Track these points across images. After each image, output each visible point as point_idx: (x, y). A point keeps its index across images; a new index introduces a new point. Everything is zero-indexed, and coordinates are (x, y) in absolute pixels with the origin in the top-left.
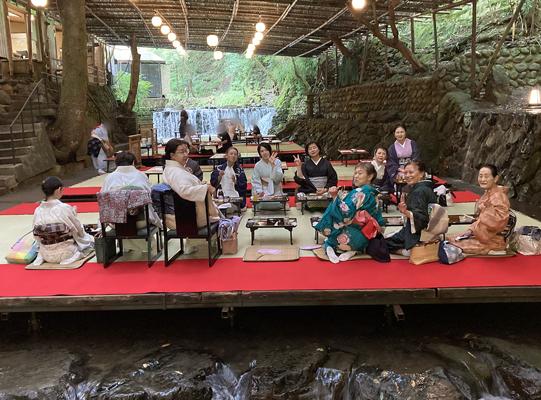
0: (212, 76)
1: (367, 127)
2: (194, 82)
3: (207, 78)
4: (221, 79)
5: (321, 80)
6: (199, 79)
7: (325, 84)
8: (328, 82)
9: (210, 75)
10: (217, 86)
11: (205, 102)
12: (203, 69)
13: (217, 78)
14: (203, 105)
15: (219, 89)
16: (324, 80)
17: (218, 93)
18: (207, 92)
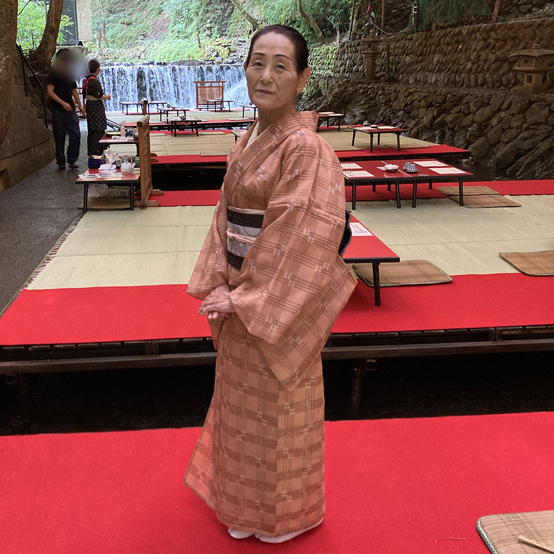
2: (106, 26)
3: (126, 20)
4: (150, 22)
5: (368, 19)
6: (112, 21)
7: (378, 24)
8: (385, 22)
9: (130, 16)
10: (144, 31)
11: (130, 55)
12: (118, 7)
13: (143, 21)
14: (127, 60)
15: (148, 36)
16: (378, 18)
17: (149, 42)
18: (128, 42)
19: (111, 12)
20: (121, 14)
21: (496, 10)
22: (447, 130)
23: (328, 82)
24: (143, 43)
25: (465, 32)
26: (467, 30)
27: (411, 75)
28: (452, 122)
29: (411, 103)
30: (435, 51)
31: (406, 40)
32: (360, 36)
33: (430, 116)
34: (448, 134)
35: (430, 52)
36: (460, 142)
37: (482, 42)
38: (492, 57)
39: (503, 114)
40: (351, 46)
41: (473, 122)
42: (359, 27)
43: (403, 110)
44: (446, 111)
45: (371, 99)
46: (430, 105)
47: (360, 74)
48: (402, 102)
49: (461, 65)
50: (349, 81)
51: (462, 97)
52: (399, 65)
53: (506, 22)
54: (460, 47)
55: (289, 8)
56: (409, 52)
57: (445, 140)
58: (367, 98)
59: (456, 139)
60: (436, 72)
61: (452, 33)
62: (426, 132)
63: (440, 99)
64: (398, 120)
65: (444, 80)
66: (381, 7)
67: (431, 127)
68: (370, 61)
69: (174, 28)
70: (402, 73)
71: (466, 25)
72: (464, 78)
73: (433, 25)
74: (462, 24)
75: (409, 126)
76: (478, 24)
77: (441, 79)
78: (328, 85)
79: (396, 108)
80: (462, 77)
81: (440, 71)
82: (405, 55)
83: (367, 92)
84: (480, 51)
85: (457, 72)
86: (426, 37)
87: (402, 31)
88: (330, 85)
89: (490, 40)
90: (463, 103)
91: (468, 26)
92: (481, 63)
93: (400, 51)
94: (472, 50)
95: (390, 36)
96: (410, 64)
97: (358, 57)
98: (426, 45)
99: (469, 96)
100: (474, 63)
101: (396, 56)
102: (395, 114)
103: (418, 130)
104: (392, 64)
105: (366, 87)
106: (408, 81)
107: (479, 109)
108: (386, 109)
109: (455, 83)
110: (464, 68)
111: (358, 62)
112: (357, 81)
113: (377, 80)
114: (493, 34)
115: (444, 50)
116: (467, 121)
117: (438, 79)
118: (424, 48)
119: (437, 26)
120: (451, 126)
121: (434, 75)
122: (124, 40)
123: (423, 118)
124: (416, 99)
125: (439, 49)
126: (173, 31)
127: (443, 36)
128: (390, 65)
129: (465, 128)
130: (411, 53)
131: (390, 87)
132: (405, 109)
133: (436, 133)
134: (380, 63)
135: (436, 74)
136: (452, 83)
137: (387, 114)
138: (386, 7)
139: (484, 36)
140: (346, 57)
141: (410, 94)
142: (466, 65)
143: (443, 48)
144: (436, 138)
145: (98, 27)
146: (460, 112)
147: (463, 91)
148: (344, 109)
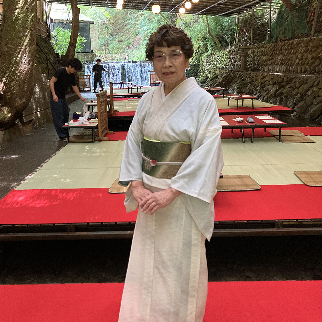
0: (123, 39)
2: (109, 42)
3: (120, 39)
4: (131, 40)
5: (244, 36)
6: (113, 40)
7: (249, 39)
8: (253, 38)
9: (122, 37)
10: (128, 45)
11: (120, 58)
12: (116, 32)
13: (128, 39)
14: (119, 60)
15: (130, 47)
16: (249, 36)
17: (131, 50)
18: (121, 51)
19: (112, 35)
20: (117, 36)
21: (313, 30)
22: (283, 98)
23: (221, 71)
24: (127, 51)
25: (295, 43)
26: (296, 42)
27: (266, 67)
28: (286, 93)
29: (264, 83)
30: (279, 53)
31: (264, 47)
32: (240, 46)
33: (274, 89)
34: (284, 99)
35: (276, 54)
36: (290, 104)
37: (304, 48)
38: (310, 56)
39: (314, 89)
40: (234, 51)
41: (298, 93)
42: (239, 41)
43: (260, 86)
44: (283, 87)
45: (243, 80)
46: (275, 84)
47: (239, 66)
48: (259, 81)
49: (293, 61)
50: (232, 70)
51: (292, 79)
52: (260, 61)
53: (318, 37)
54: (292, 51)
55: (203, 31)
56: (265, 54)
57: (283, 103)
58: (241, 80)
59: (288, 102)
60: (279, 65)
61: (288, 44)
62: (272, 98)
63: (280, 80)
64: (258, 92)
65: (283, 69)
66: (251, 30)
67: (275, 96)
68: (244, 59)
69: (143, 43)
70: (261, 66)
71: (296, 39)
72: (294, 68)
73: (279, 39)
74: (294, 38)
75: (263, 95)
76: (303, 38)
77: (282, 69)
78: (221, 72)
79: (256, 85)
80: (293, 68)
81: (281, 64)
82: (263, 56)
83: (241, 76)
84: (303, 53)
85: (290, 65)
86: (274, 46)
87: (262, 43)
88: (222, 73)
89: (309, 47)
90: (292, 82)
91: (297, 40)
92: (304, 60)
93: (260, 53)
94: (299, 52)
95: (256, 45)
96: (265, 61)
97: (238, 57)
98: (274, 51)
99: (296, 78)
100: (300, 60)
101: (258, 56)
102: (256, 88)
103: (268, 97)
104: (256, 61)
105: (241, 74)
106: (264, 70)
107: (301, 85)
108: (251, 85)
109: (289, 71)
110: (295, 63)
111: (238, 60)
112: (236, 70)
113: (247, 69)
114: (311, 44)
115: (284, 53)
116: (294, 92)
117: (281, 69)
118: (273, 52)
119: (281, 40)
120: (286, 95)
121: (278, 67)
122: (118, 50)
123: (271, 90)
124: (267, 80)
125: (281, 52)
126: (143, 45)
127: (283, 45)
128: (255, 62)
129: (293, 96)
130: (266, 55)
131: (253, 73)
132: (261, 85)
133: (277, 99)
134: (250, 60)
135: (279, 66)
136: (288, 71)
137: (252, 88)
138: (253, 30)
139: (305, 45)
140: (232, 57)
141: (264, 77)
142: (296, 61)
143: (283, 52)
144: (277, 101)
145: (105, 43)
146: (291, 87)
147: (293, 76)
148: (229, 85)
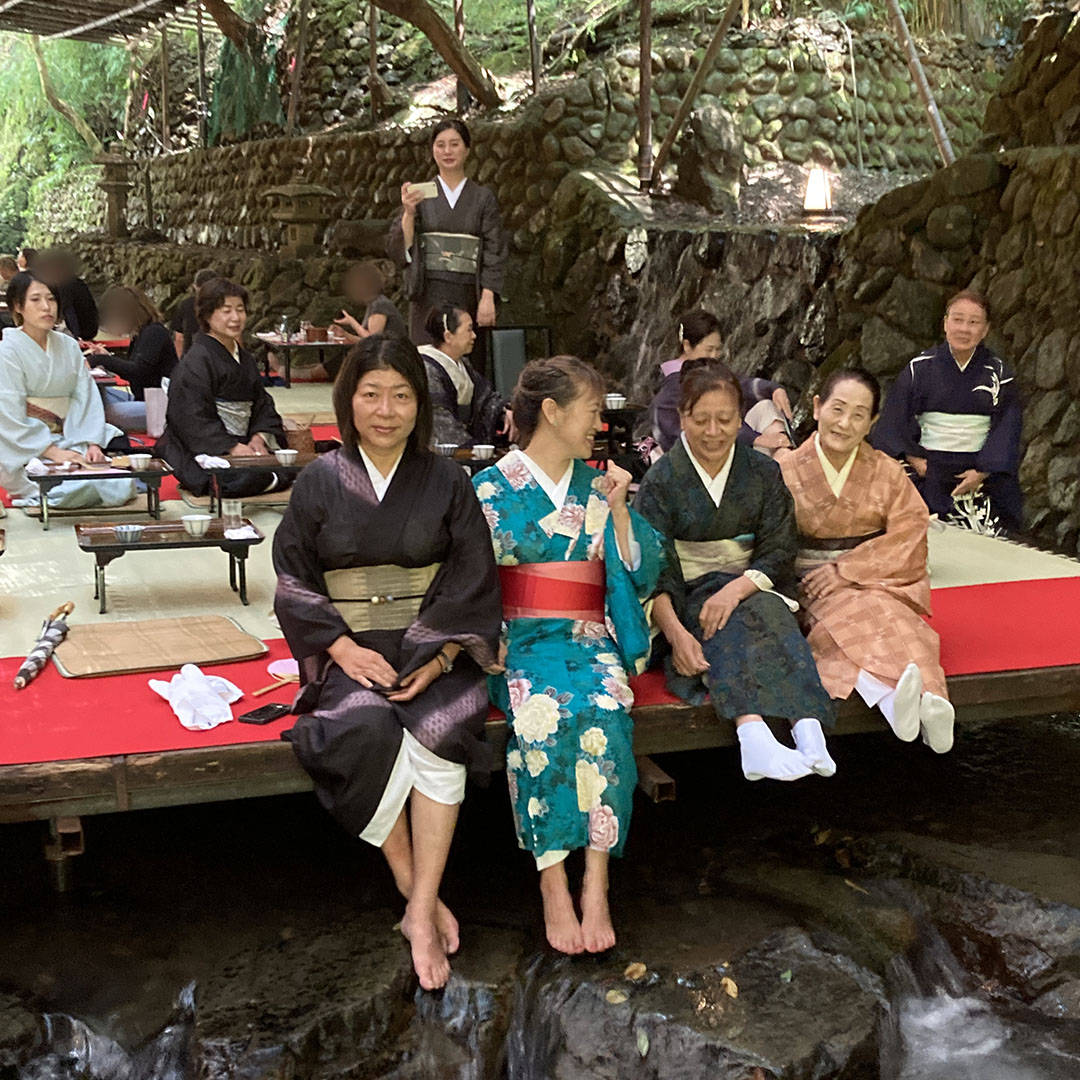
1: (330, 270)
16: (158, 121)
25: (244, 153)
42: (131, 136)
52: (169, 211)
54: (236, 178)
82: (177, 192)
94: (249, 185)
101: (167, 193)
104: (162, 208)
130: (184, 188)
